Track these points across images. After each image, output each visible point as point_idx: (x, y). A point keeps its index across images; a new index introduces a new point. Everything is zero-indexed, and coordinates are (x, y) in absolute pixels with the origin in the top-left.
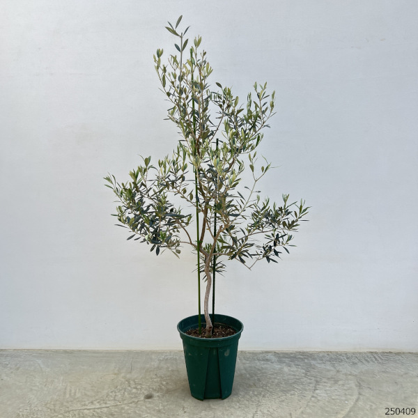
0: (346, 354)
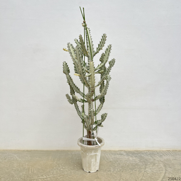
0: (157, 151)
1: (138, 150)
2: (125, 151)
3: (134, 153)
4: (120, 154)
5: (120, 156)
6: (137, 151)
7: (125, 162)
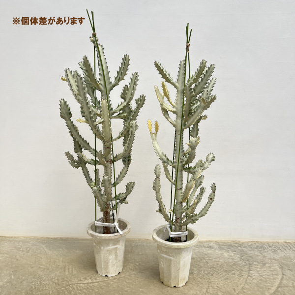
1: (238, 240)
2: (216, 242)
3: (231, 245)
4: (208, 247)
5: (209, 250)
6: (236, 243)
7: (217, 260)
